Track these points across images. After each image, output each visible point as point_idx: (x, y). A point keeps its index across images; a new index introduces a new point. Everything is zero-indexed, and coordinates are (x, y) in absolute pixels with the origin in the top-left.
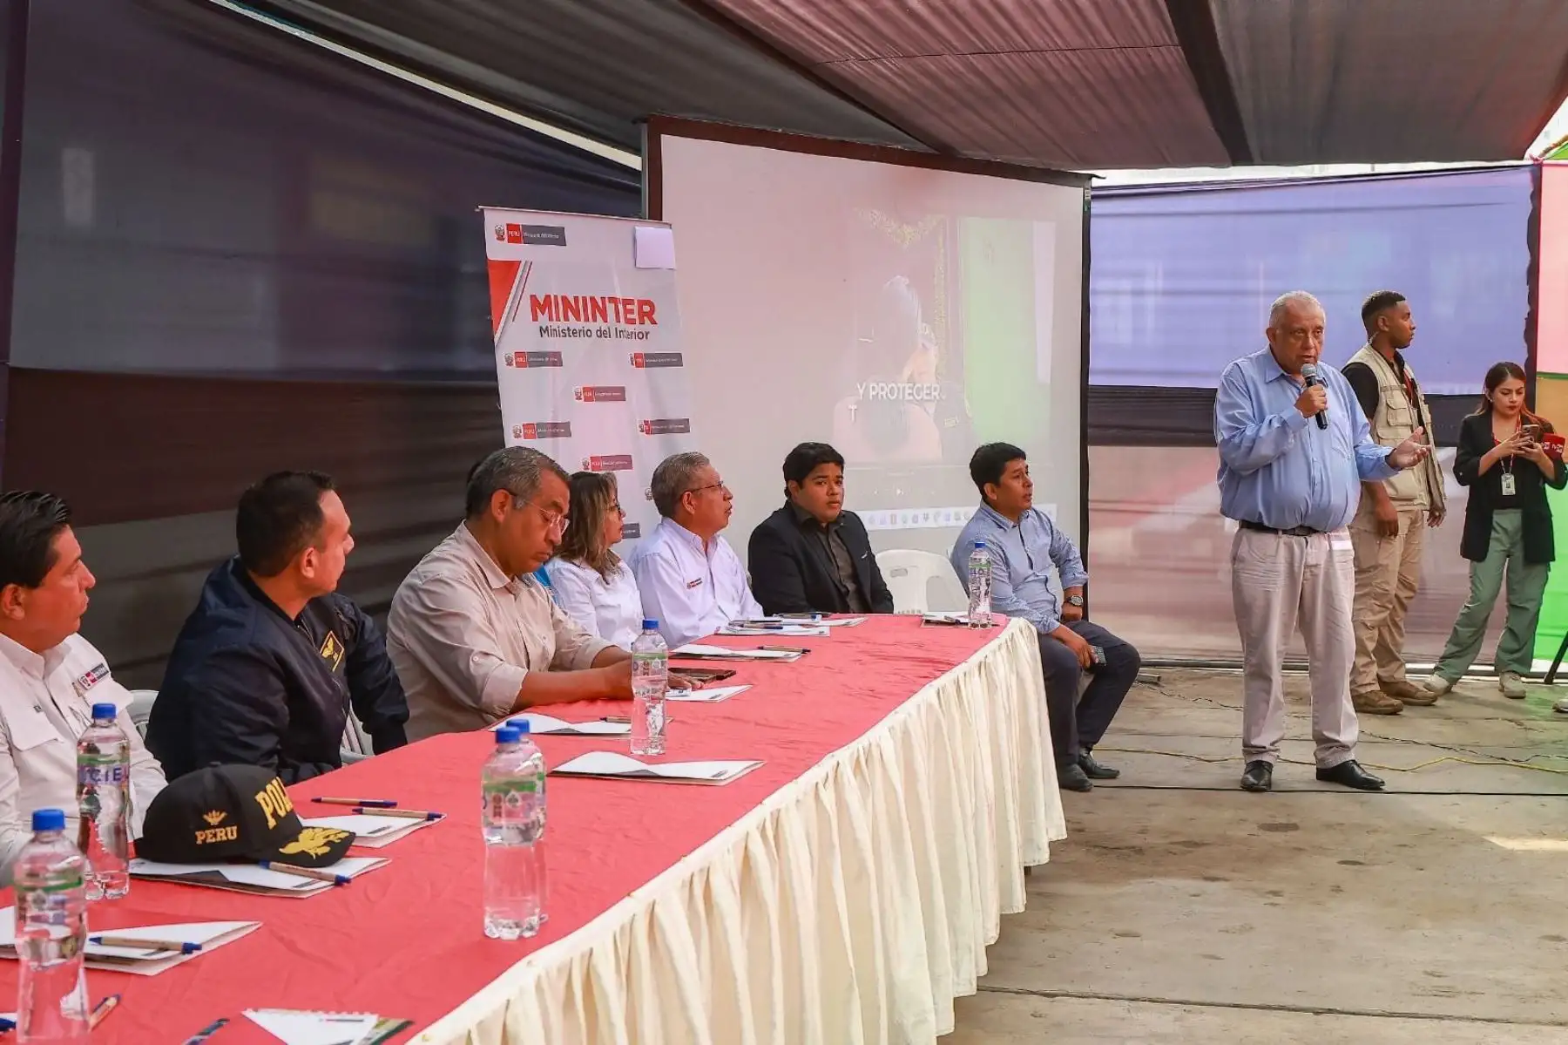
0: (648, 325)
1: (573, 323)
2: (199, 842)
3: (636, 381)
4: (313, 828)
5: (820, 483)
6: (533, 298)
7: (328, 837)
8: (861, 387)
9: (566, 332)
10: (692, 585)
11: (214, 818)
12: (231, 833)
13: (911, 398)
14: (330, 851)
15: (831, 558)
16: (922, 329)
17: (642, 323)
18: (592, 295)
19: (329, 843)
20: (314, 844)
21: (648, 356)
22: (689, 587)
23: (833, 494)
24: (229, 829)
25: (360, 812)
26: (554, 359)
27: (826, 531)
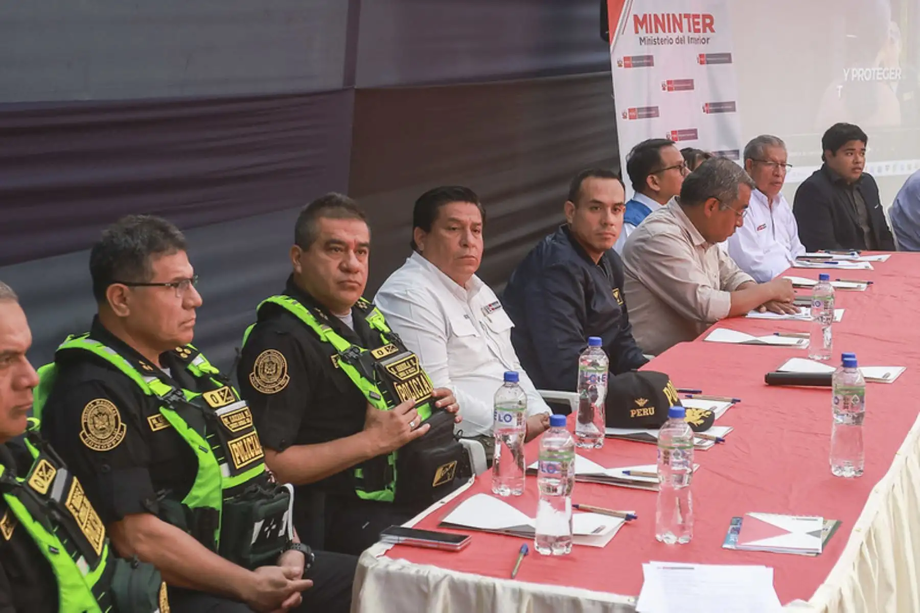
0: (708, 33)
1: (661, 35)
2: (632, 416)
3: (699, 74)
4: (691, 408)
5: (847, 154)
6: (636, 17)
7: (700, 414)
8: (846, 72)
9: (656, 41)
10: (760, 228)
11: (641, 402)
12: (651, 411)
13: (881, 79)
14: (704, 423)
15: (853, 207)
16: (892, 26)
17: (705, 31)
18: (674, 13)
19: (702, 418)
20: (695, 418)
21: (708, 56)
22: (758, 229)
23: (857, 163)
24: (650, 409)
25: (691, 397)
26: (648, 61)
27: (851, 188)
